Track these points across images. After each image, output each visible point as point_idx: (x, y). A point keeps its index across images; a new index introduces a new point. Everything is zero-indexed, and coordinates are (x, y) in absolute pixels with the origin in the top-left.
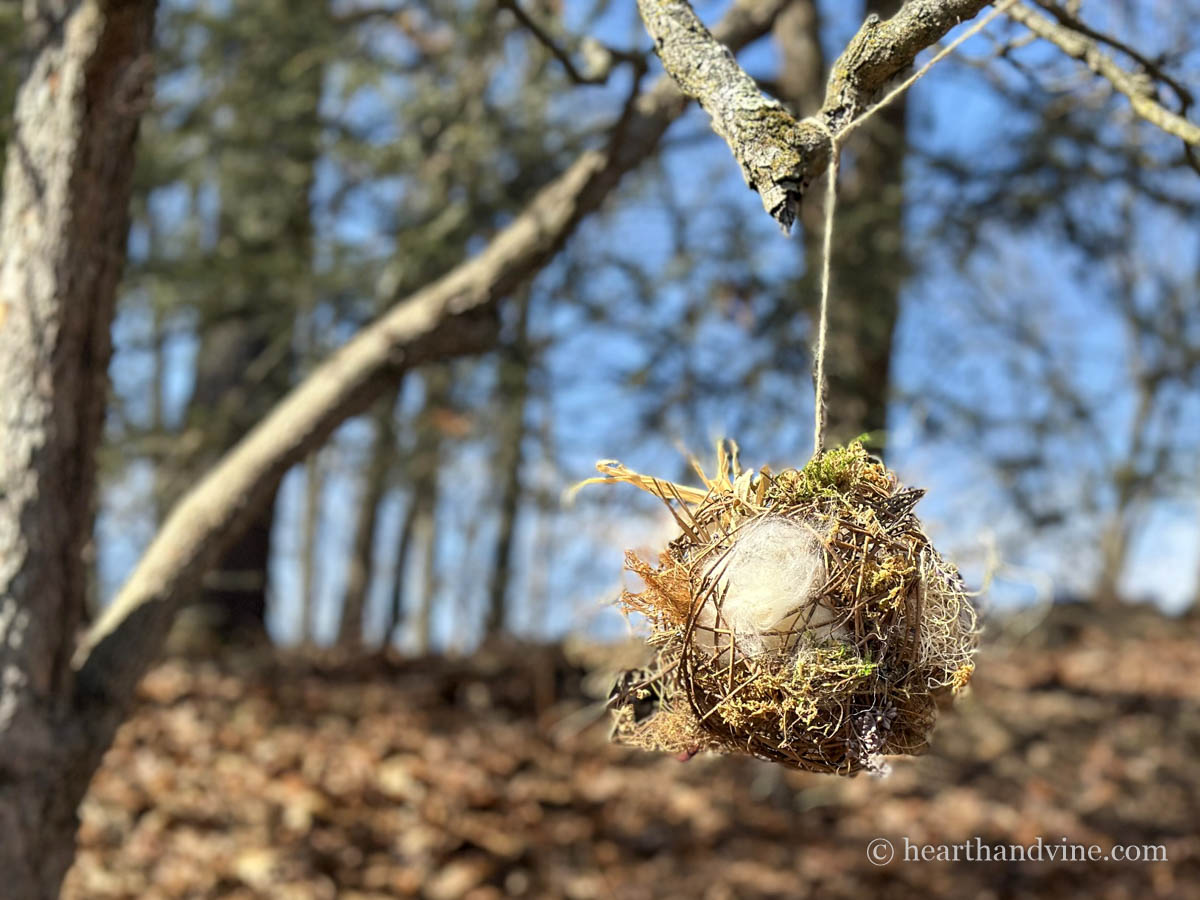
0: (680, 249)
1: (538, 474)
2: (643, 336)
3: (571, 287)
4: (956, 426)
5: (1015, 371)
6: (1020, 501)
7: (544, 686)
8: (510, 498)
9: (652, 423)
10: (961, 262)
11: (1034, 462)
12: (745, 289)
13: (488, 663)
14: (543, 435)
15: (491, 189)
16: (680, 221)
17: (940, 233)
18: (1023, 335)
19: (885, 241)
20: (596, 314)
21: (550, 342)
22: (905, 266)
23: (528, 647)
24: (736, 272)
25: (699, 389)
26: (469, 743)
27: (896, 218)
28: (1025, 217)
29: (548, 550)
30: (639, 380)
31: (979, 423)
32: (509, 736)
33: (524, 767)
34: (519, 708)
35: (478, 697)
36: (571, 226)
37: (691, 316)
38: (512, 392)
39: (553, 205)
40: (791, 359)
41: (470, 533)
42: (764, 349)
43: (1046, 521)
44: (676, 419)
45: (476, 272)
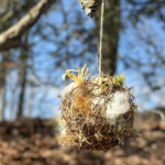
0: (65, 21)
1: (30, 77)
2: (56, 43)
3: (38, 32)
4: (134, 65)
5: (148, 52)
6: (149, 84)
7: (32, 130)
8: (23, 83)
9: (58, 65)
10: (134, 25)
11: (153, 74)
12: (81, 32)
13: (18, 124)
14: (31, 67)
15: (18, 7)
16: (65, 15)
17: (129, 18)
18: (150, 43)
19: (116, 20)
20: (45, 38)
21: (33, 44)
22: (120, 26)
23: (27, 120)
24: (79, 28)
25: (70, 56)
26: (13, 143)
27: (118, 14)
28: (150, 14)
29: (33, 96)
30: (55, 54)
31: (139, 64)
32: (23, 142)
33: (27, 149)
34: (25, 135)
35: (15, 132)
36: (39, 17)
37: (68, 38)
38: (24, 57)
39: (34, 12)
40: (93, 49)
41: (14, 92)
42: (86, 46)
43: (156, 89)
44: (64, 64)
45: (15, 28)
